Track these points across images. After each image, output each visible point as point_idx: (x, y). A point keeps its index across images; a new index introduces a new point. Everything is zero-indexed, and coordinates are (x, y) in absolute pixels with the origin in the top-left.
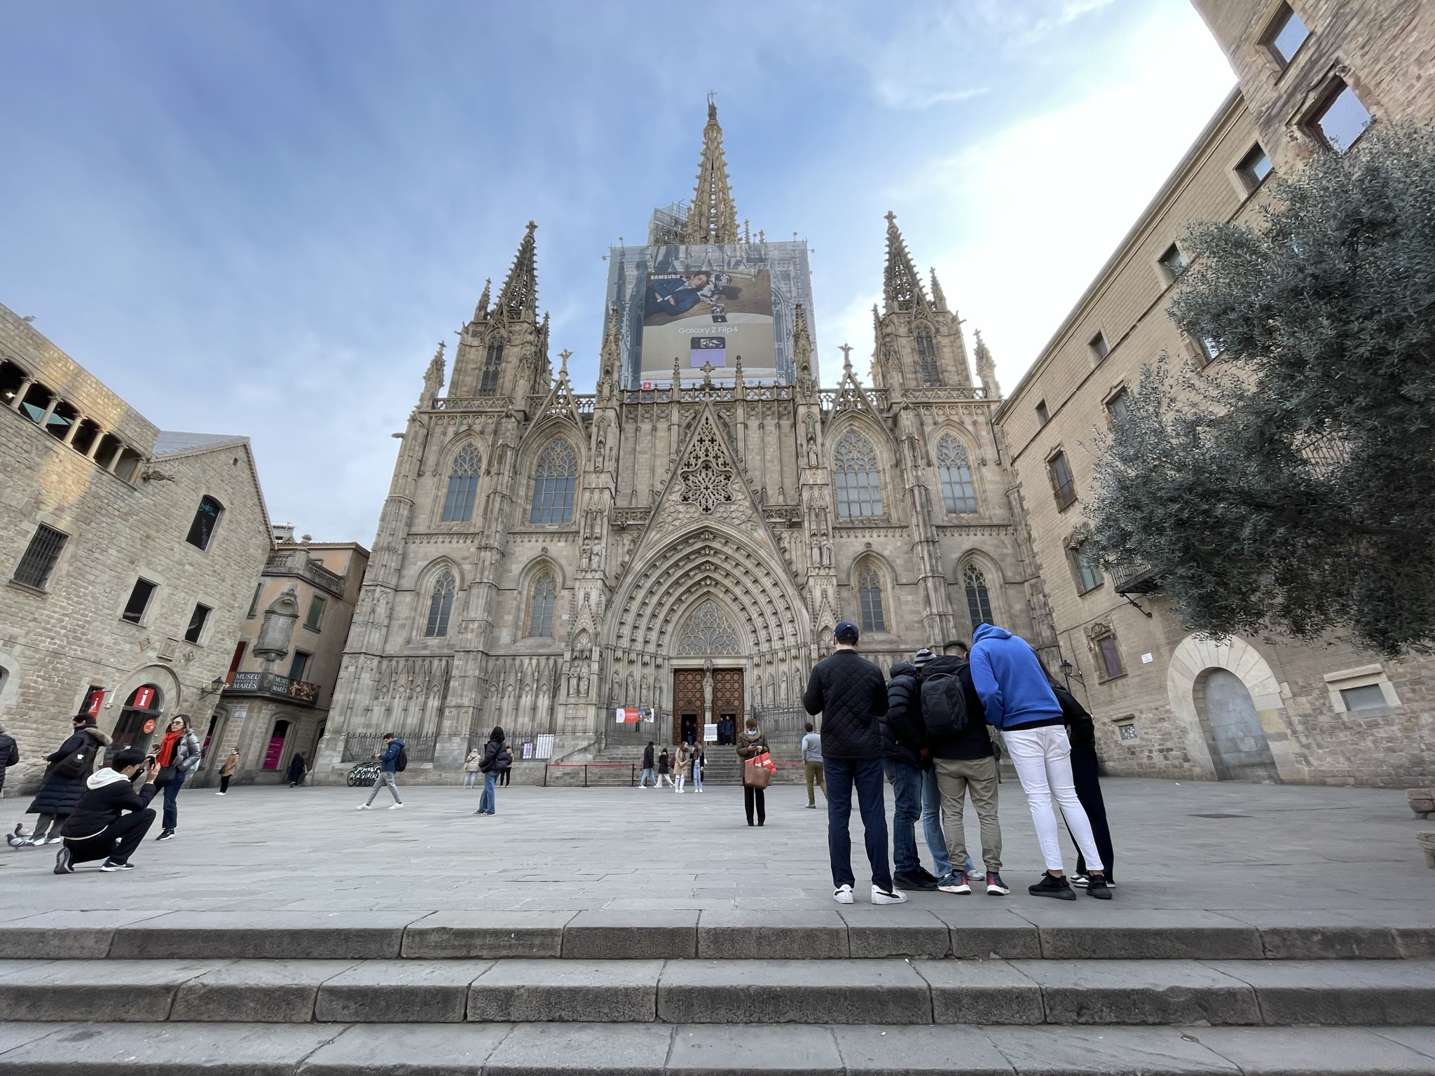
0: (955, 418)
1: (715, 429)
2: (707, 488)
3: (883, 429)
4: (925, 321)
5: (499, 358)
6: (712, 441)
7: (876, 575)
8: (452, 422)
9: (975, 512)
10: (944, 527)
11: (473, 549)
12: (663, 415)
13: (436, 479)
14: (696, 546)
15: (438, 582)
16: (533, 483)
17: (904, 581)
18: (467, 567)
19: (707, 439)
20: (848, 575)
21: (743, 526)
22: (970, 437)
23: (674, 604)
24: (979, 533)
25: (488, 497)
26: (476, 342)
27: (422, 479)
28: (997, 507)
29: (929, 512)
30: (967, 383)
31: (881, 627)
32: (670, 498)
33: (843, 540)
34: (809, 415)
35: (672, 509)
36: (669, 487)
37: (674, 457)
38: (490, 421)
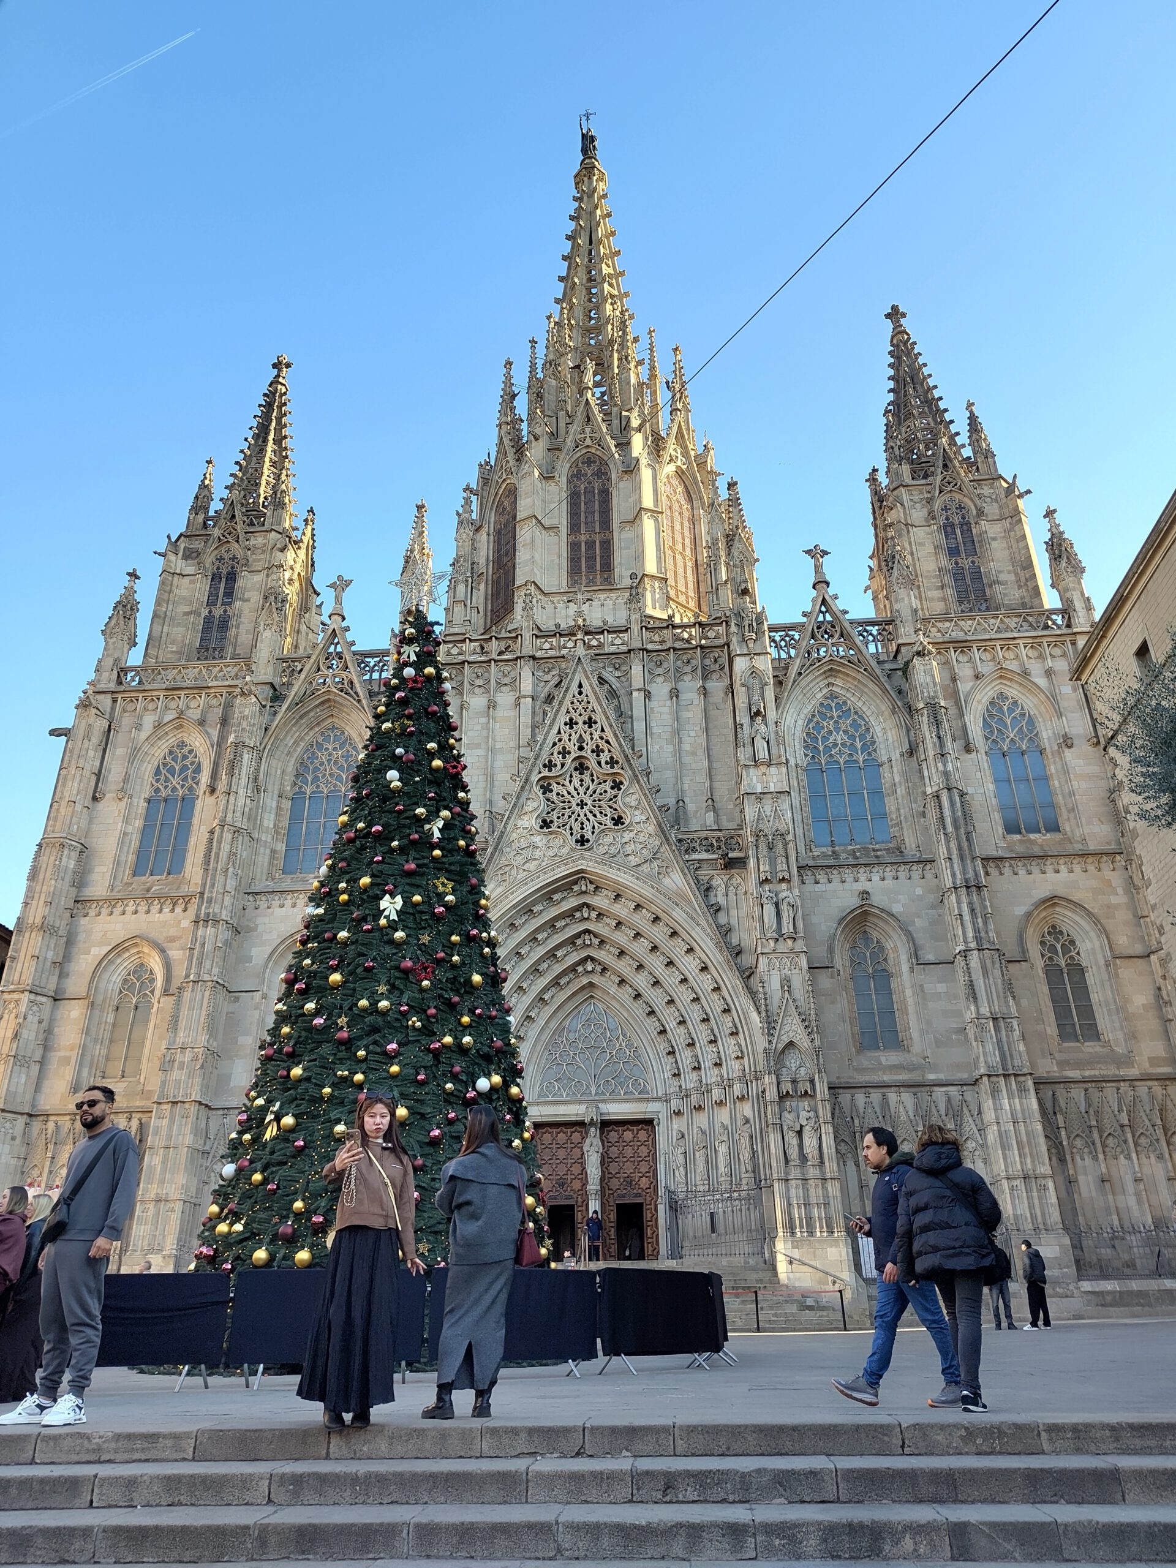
0: (1013, 666)
1: (594, 704)
2: (582, 804)
3: (885, 691)
4: (957, 496)
5: (229, 594)
6: (590, 722)
7: (882, 948)
8: (151, 706)
9: (1057, 829)
10: (1001, 859)
11: (186, 923)
12: (507, 680)
13: (123, 805)
14: (566, 906)
15: (125, 981)
16: (287, 804)
17: (930, 957)
18: (176, 954)
19: (580, 720)
20: (831, 950)
21: (646, 868)
22: (1042, 697)
23: (530, 1008)
24: (1063, 868)
25: (212, 832)
26: (190, 570)
27: (100, 806)
28: (1095, 821)
29: (968, 834)
30: (1036, 602)
31: (894, 1040)
32: (520, 823)
33: (818, 887)
34: (753, 672)
35: (523, 843)
36: (517, 807)
37: (525, 752)
38: (214, 702)
